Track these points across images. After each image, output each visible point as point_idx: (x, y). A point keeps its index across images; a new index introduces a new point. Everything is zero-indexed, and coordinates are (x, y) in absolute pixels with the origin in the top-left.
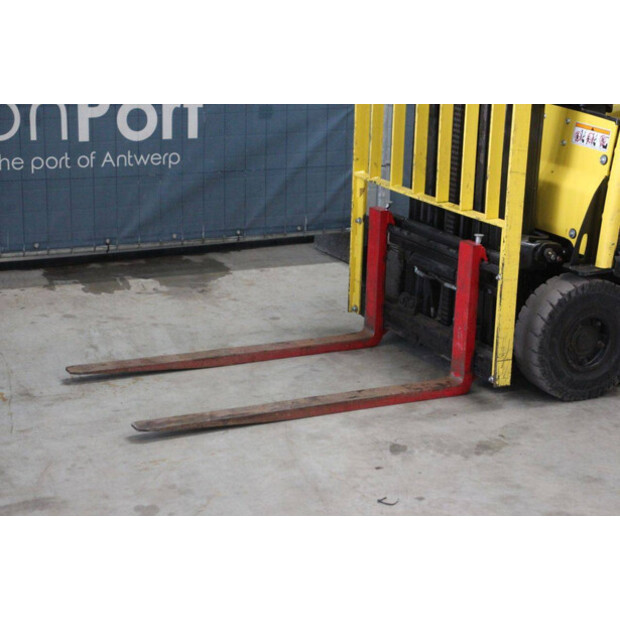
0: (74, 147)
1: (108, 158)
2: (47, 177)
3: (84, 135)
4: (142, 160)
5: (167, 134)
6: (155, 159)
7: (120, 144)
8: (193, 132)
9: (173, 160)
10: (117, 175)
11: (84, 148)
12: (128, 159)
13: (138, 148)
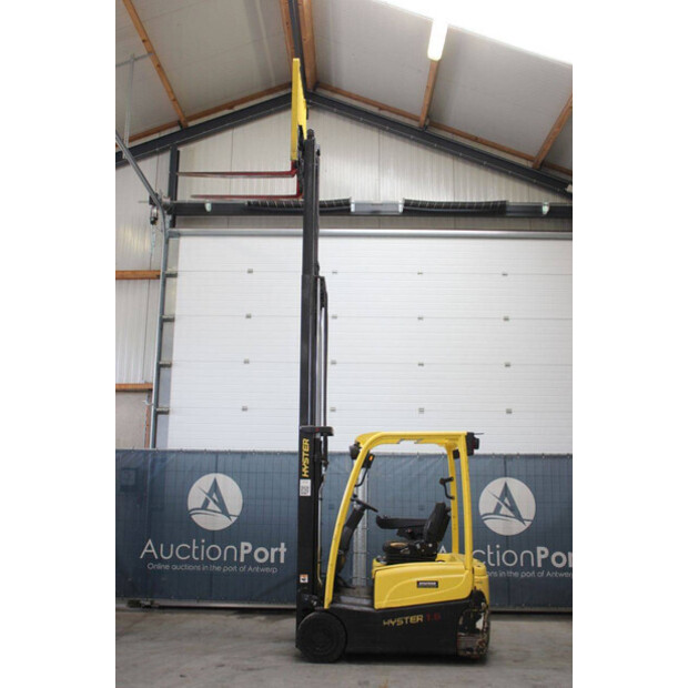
0: (239, 564)
1: (250, 569)
2: (228, 574)
3: (242, 560)
4: (263, 570)
5: (272, 561)
6: (267, 570)
7: (255, 564)
8: (282, 561)
9: (274, 570)
10: (252, 574)
11: (242, 564)
12: (257, 569)
13: (261, 565)
